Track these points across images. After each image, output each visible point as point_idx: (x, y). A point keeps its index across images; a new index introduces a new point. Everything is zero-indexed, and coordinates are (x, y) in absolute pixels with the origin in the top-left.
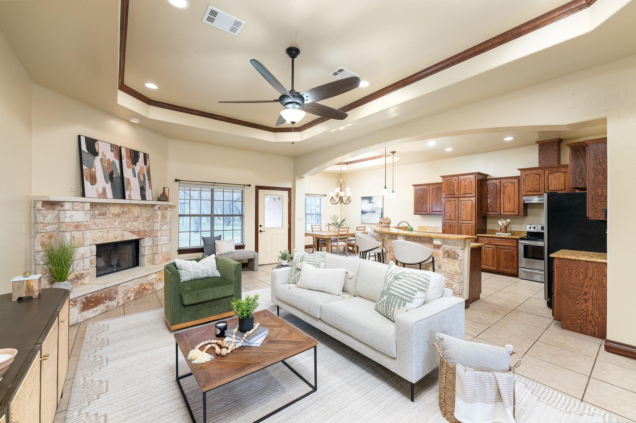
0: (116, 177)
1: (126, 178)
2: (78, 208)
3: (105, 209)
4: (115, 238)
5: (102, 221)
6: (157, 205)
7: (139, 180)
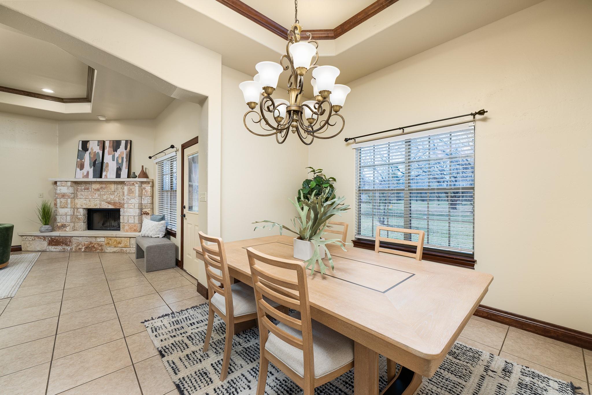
0: (97, 164)
1: (106, 163)
2: (64, 185)
3: (88, 186)
5: (86, 193)
6: (125, 181)
7: (117, 163)
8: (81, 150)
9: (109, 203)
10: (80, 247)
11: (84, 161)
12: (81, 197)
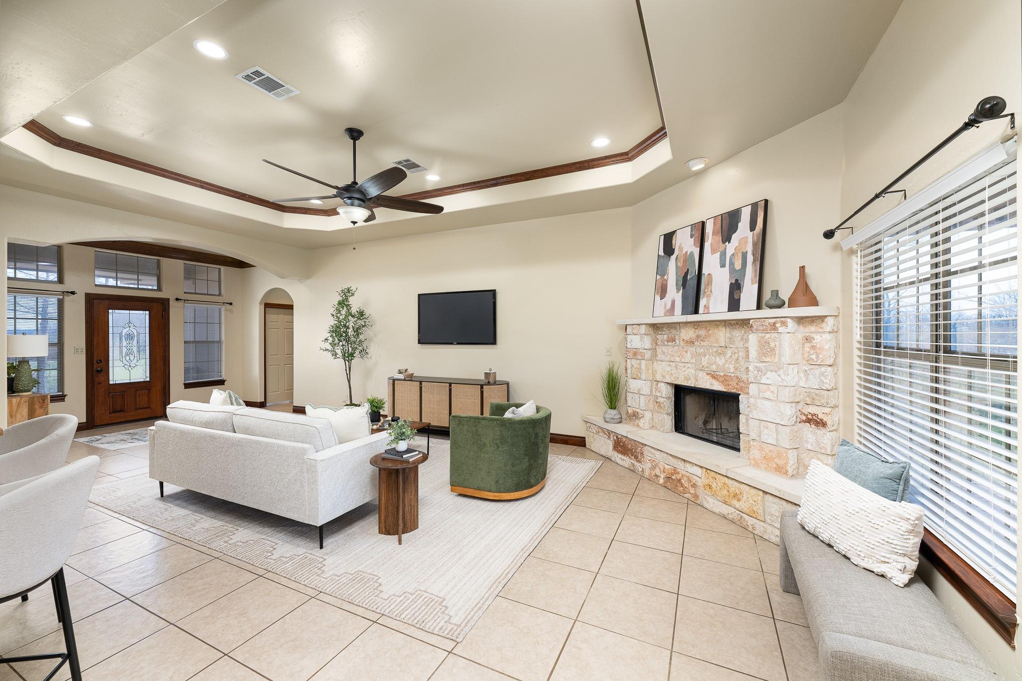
0: (690, 280)
1: (706, 274)
3: (673, 332)
5: (670, 349)
6: (750, 319)
7: (732, 270)
8: (663, 254)
9: (714, 377)
10: (657, 472)
11: (668, 278)
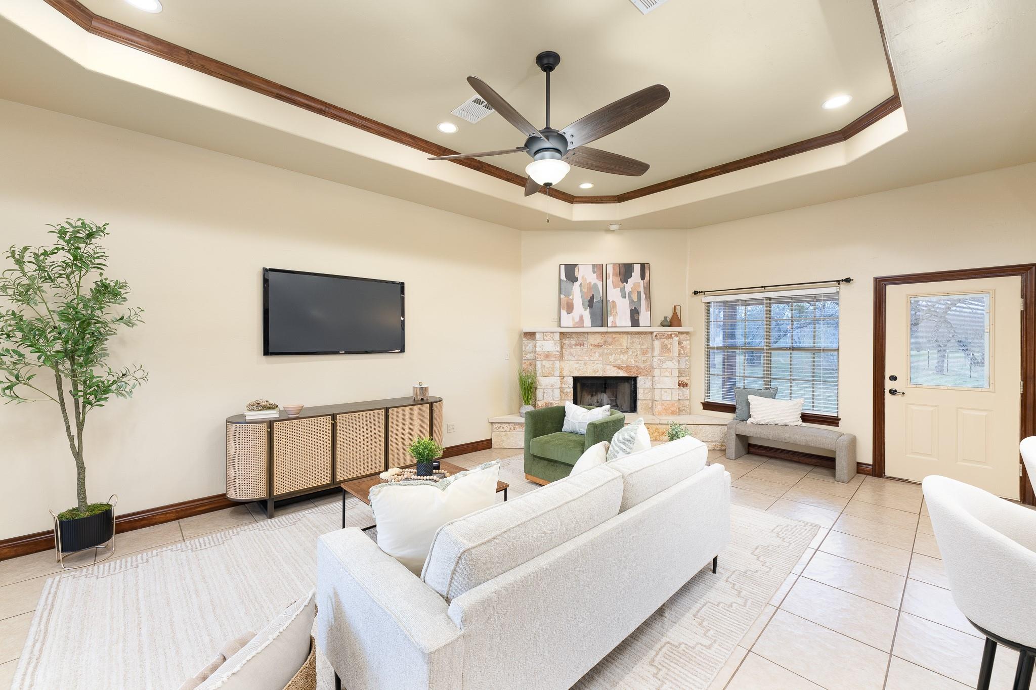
0: (596, 302)
1: (611, 301)
2: (548, 338)
3: (582, 339)
4: (595, 371)
5: (578, 351)
6: (648, 332)
7: (631, 301)
8: (565, 279)
9: (619, 368)
11: (573, 298)
12: (570, 358)
